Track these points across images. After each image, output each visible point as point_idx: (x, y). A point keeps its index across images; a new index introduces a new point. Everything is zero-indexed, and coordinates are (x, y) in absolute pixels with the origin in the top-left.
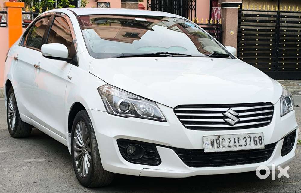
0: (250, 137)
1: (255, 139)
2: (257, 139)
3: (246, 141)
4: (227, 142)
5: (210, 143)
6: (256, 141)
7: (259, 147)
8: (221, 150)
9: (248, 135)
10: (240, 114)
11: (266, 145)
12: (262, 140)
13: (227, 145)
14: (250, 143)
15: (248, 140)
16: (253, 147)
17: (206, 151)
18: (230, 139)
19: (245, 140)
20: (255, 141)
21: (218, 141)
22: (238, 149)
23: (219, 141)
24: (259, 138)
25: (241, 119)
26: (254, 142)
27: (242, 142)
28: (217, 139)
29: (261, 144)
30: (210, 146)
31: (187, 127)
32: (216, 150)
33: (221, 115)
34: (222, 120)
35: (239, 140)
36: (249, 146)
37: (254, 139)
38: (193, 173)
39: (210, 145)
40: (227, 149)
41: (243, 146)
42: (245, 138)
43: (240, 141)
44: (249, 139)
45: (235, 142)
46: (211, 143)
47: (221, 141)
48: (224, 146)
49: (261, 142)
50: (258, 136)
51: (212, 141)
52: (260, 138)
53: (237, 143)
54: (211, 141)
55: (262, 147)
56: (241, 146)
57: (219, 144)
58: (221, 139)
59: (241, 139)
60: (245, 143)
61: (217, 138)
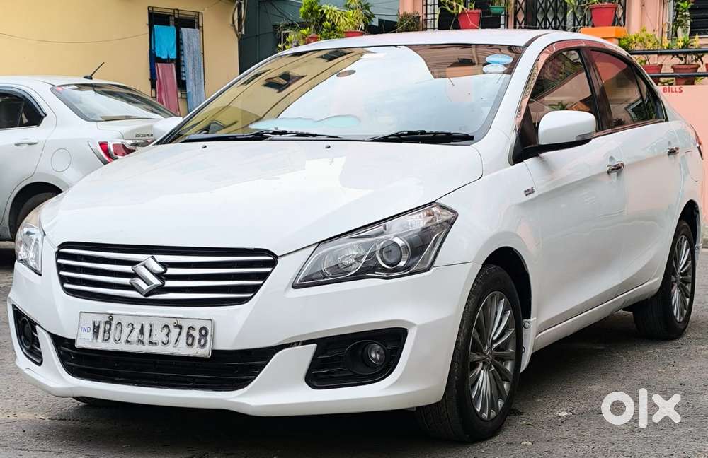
0: (180, 327)
1: (192, 332)
2: (196, 334)
3: (168, 335)
4: (127, 330)
5: (92, 329)
6: (193, 337)
7: (196, 351)
8: (110, 346)
9: (175, 320)
10: (171, 271)
11: (214, 352)
12: (208, 338)
13: (124, 337)
14: (177, 341)
15: (175, 331)
16: (182, 349)
17: (80, 344)
18: (132, 325)
19: (165, 331)
20: (189, 335)
21: (108, 326)
22: (146, 349)
23: (110, 326)
24: (201, 330)
25: (169, 284)
26: (187, 339)
27: (159, 336)
28: (106, 323)
29: (203, 346)
30: (90, 335)
31: (69, 291)
32: (100, 345)
33: (128, 269)
34: (126, 281)
35: (151, 330)
36: (174, 347)
37: (188, 332)
39: (92, 332)
40: (122, 347)
41: (160, 343)
42: (166, 326)
43: (154, 333)
44: (178, 330)
45: (142, 332)
46: (94, 328)
47: (113, 327)
48: (117, 339)
49: (203, 341)
50: (198, 325)
51: (97, 325)
52: (203, 332)
53: (146, 338)
54: (94, 326)
55: (205, 352)
56: (156, 343)
57: (109, 333)
58: (114, 323)
59: (157, 327)
60: (165, 339)
61: (108, 319)
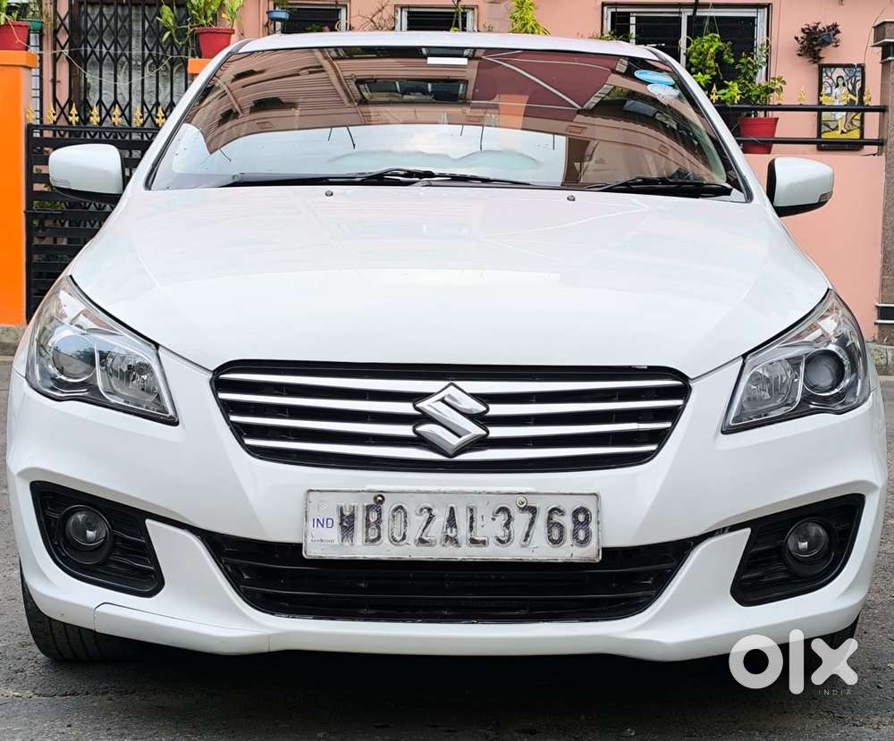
0: (533, 510)
1: (556, 518)
2: (567, 522)
3: (507, 525)
4: (417, 521)
5: (337, 521)
6: (561, 527)
7: (569, 552)
8: (385, 551)
9: (521, 498)
10: (496, 410)
11: (607, 552)
12: (593, 526)
13: (414, 532)
14: (527, 535)
15: (521, 520)
16: (540, 550)
17: (312, 551)
18: (429, 510)
19: (502, 518)
20: (551, 524)
21: (373, 516)
22: (464, 553)
23: (380, 514)
24: (576, 513)
25: (496, 432)
26: (550, 531)
27: (490, 528)
28: (368, 508)
29: (584, 543)
30: (334, 533)
31: (254, 451)
32: (359, 549)
33: (406, 408)
34: (406, 430)
35: (472, 518)
36: (523, 546)
37: (550, 518)
38: (269, 636)
39: (337, 527)
40: (410, 551)
41: (492, 541)
42: (503, 510)
43: (478, 523)
44: (527, 516)
45: (452, 522)
46: (342, 520)
47: (386, 515)
48: (398, 538)
49: (582, 535)
50: (569, 505)
51: (347, 514)
52: (581, 518)
53: (463, 531)
54: (342, 515)
55: (590, 553)
56: (484, 542)
57: (379, 528)
58: (387, 508)
59: (484, 512)
60: (501, 533)
61: (372, 502)
